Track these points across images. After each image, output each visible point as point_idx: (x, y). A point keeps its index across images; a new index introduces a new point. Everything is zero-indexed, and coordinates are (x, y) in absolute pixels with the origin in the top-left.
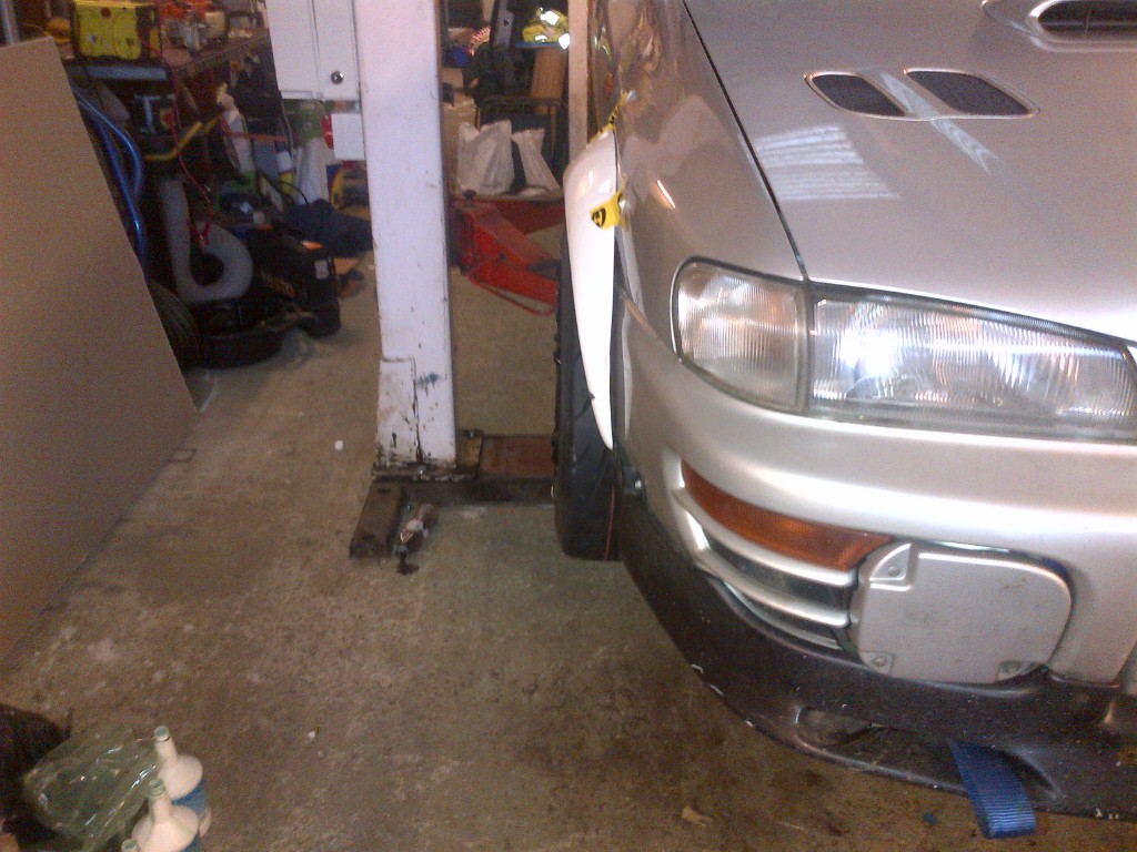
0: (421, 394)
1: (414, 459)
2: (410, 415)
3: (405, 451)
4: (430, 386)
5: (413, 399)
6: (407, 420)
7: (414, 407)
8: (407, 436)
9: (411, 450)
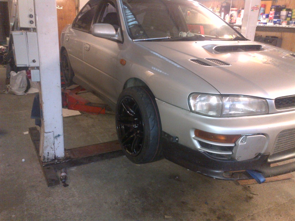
0: (55, 140)
1: (54, 158)
2: (53, 146)
3: (51, 157)
4: (58, 138)
5: (53, 142)
6: (52, 148)
7: (54, 144)
8: (52, 152)
9: (53, 156)
